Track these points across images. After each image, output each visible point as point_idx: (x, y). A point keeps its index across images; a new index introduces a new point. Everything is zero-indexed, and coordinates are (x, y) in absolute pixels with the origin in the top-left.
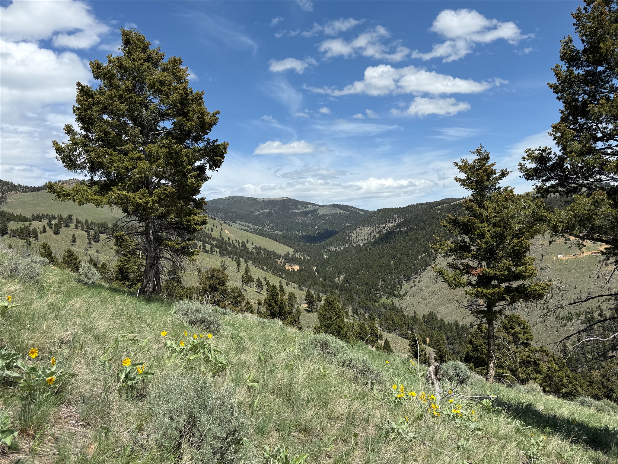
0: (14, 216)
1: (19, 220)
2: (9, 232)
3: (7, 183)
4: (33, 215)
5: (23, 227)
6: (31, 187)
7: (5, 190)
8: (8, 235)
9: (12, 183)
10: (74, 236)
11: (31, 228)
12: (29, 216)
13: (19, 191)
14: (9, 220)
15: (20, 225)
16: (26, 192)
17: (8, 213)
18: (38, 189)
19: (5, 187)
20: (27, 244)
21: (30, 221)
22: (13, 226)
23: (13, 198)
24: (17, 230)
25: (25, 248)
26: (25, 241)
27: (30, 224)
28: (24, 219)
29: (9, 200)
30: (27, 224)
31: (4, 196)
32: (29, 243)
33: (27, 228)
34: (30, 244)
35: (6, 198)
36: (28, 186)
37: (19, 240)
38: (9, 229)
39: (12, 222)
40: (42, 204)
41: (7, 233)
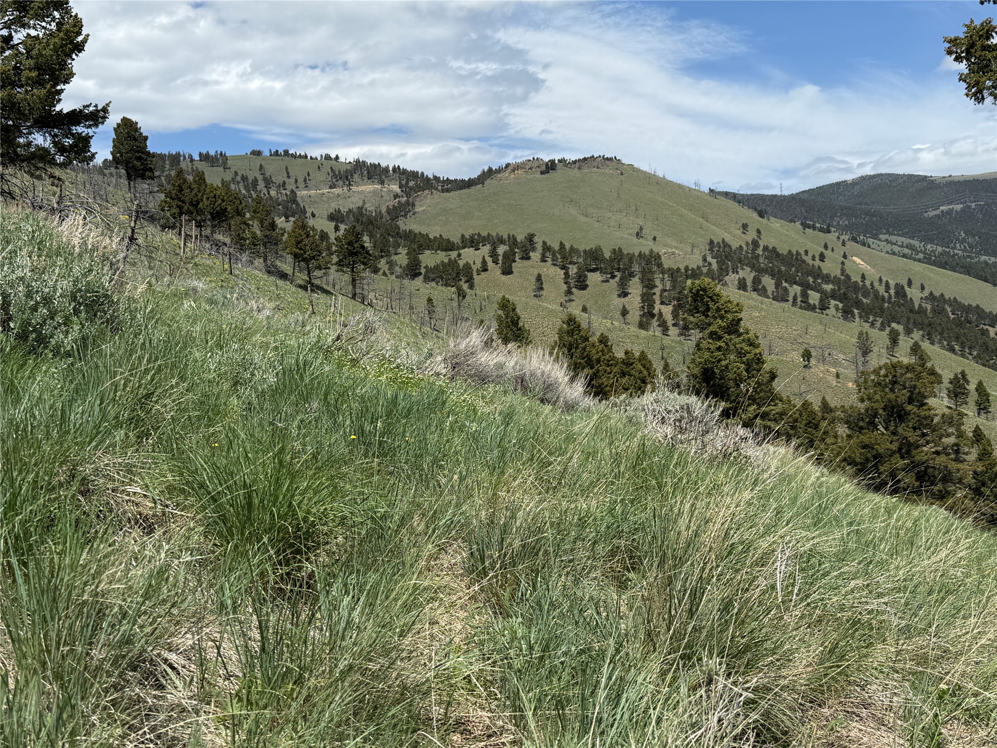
0: (429, 239)
1: (439, 249)
2: (423, 271)
3: (414, 175)
4: (463, 236)
5: (446, 261)
6: (456, 180)
7: (411, 189)
8: (421, 277)
9: (422, 174)
10: (539, 278)
11: (461, 263)
12: (456, 239)
13: (436, 189)
14: (421, 248)
15: (441, 257)
16: (448, 191)
17: (420, 233)
18: (469, 184)
19: (411, 184)
20: (459, 295)
21: (458, 249)
22: (429, 259)
23: (426, 203)
24: (436, 267)
25: (455, 304)
26: (454, 289)
27: (459, 255)
28: (447, 246)
29: (418, 209)
30: (454, 254)
31: (411, 200)
32: (462, 294)
33: (453, 263)
34: (464, 297)
35: (413, 205)
36: (452, 178)
37: (443, 288)
38: (423, 265)
39: (428, 252)
40: (477, 214)
41: (420, 274)
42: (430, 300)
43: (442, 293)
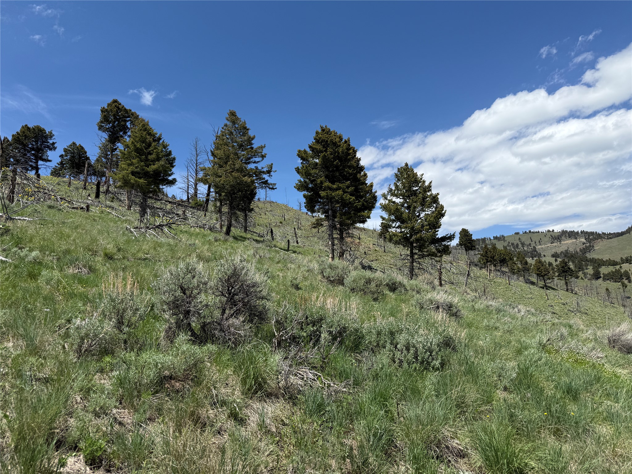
42: (607, 289)
43: (613, 286)
